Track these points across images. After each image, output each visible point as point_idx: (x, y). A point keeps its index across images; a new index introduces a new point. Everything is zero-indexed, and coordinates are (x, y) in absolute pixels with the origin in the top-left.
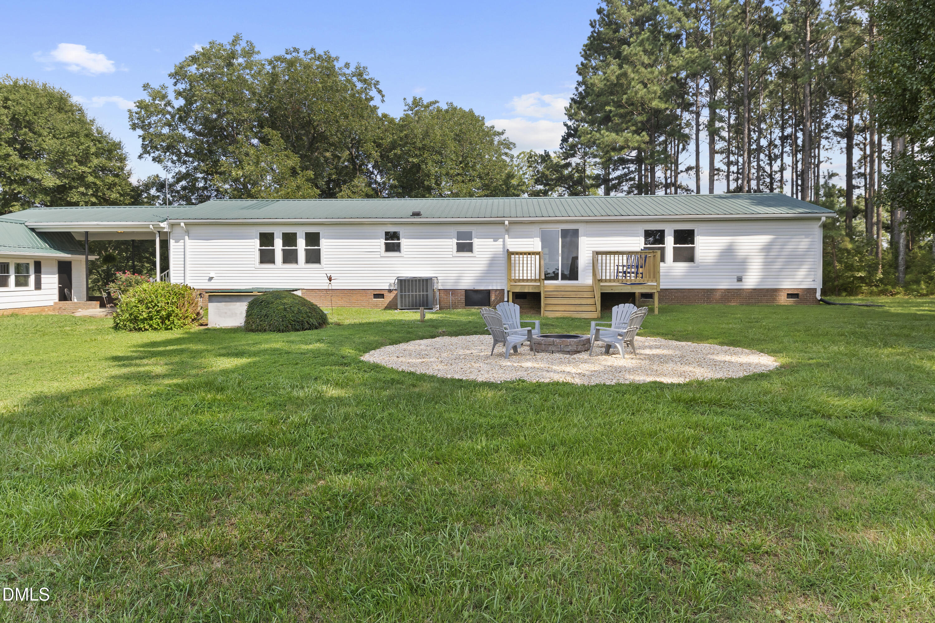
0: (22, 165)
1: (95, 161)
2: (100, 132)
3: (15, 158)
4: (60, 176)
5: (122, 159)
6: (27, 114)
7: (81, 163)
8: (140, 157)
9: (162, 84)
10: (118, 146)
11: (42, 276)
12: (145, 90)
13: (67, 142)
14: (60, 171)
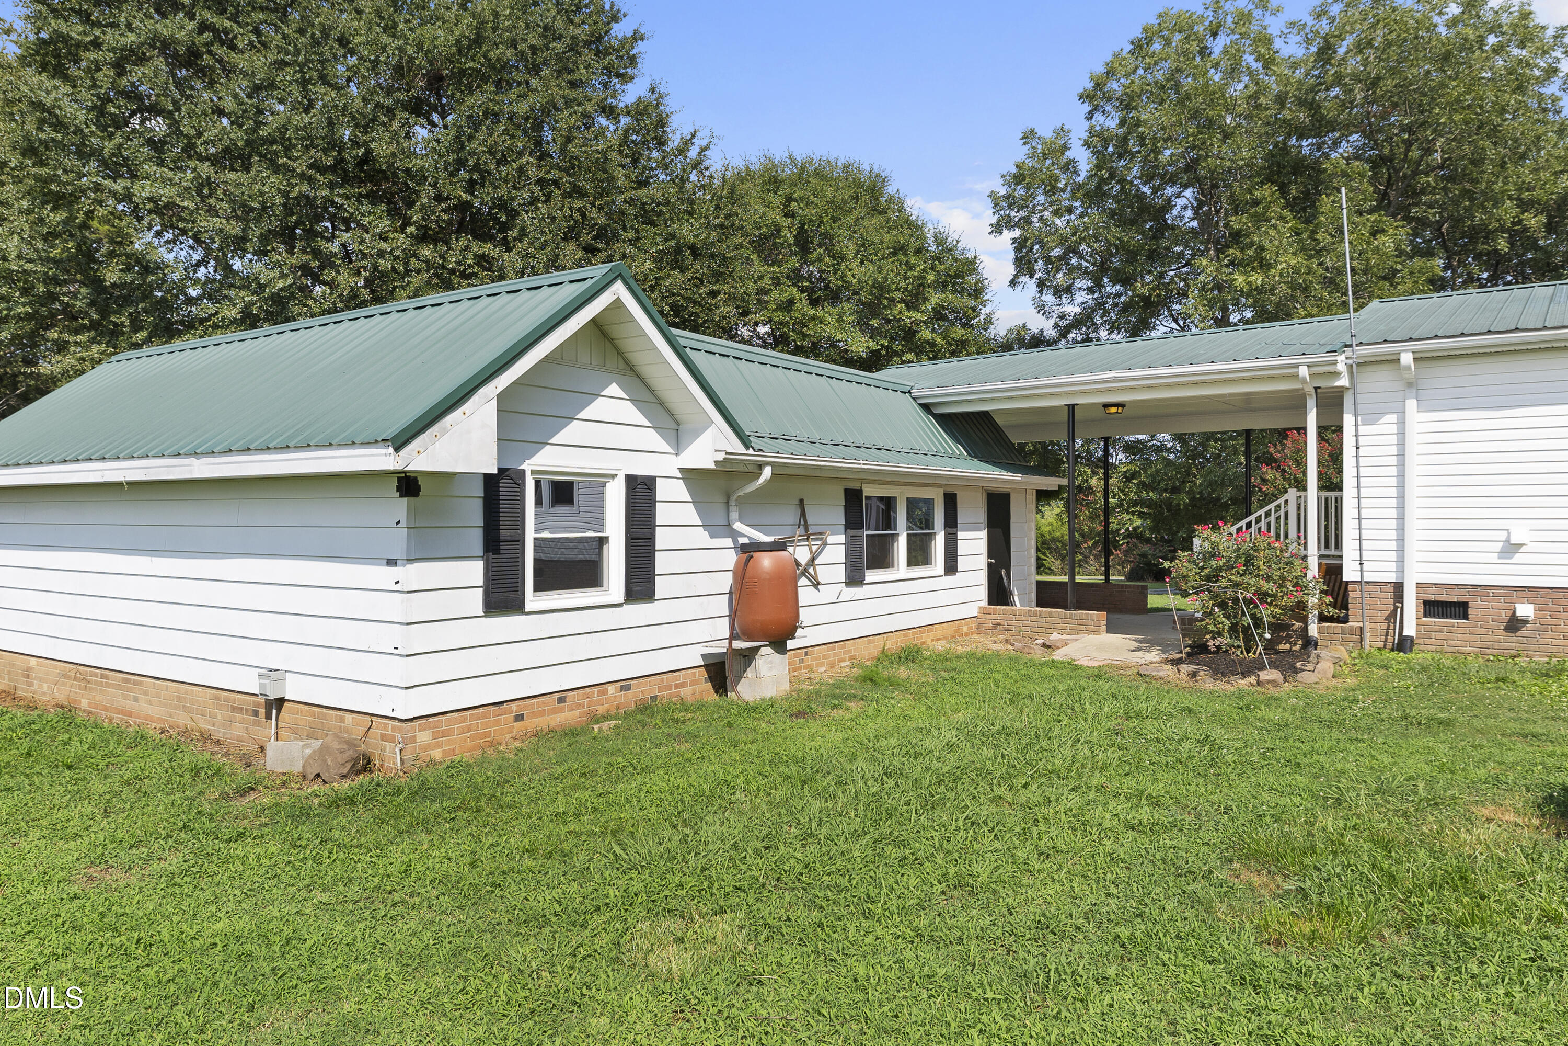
0: (813, 318)
1: (935, 299)
2: (940, 240)
3: (803, 307)
4: (874, 333)
5: (977, 292)
6: (822, 222)
7: (911, 306)
8: (1013, 283)
9: (1059, 125)
10: (970, 265)
11: (960, 535)
12: (1025, 144)
13: (888, 265)
14: (875, 322)
